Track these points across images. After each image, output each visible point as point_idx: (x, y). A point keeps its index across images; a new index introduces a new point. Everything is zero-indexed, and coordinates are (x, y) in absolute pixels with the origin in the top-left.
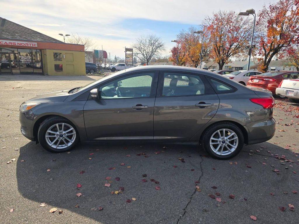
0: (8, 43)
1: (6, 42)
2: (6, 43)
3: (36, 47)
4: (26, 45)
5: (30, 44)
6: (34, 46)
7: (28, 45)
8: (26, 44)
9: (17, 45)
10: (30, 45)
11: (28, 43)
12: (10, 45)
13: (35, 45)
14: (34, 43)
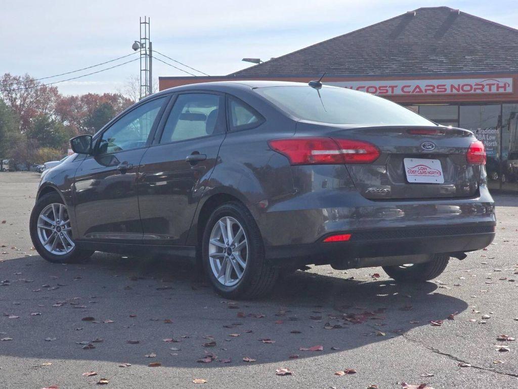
0: (423, 89)
1: (418, 87)
2: (418, 90)
3: (509, 94)
4: (475, 89)
5: (490, 85)
6: (501, 90)
7: (482, 89)
8: (477, 85)
9: (448, 91)
10: (490, 89)
11: (484, 83)
12: (430, 92)
13: (505, 87)
14: (502, 81)
